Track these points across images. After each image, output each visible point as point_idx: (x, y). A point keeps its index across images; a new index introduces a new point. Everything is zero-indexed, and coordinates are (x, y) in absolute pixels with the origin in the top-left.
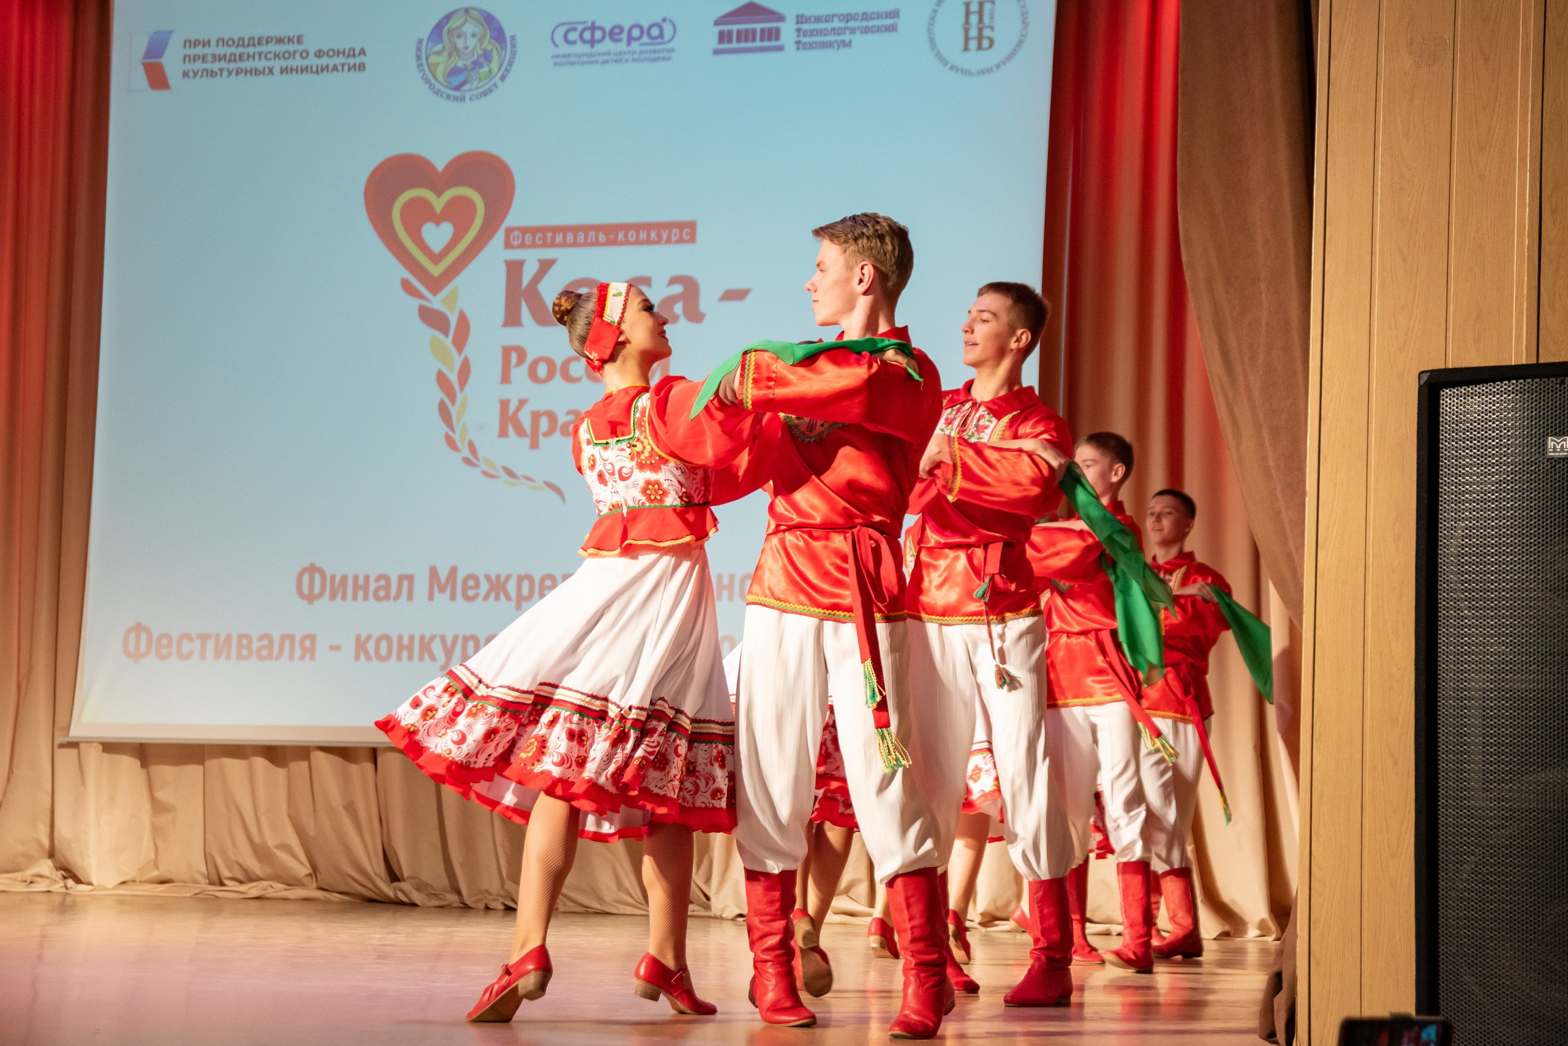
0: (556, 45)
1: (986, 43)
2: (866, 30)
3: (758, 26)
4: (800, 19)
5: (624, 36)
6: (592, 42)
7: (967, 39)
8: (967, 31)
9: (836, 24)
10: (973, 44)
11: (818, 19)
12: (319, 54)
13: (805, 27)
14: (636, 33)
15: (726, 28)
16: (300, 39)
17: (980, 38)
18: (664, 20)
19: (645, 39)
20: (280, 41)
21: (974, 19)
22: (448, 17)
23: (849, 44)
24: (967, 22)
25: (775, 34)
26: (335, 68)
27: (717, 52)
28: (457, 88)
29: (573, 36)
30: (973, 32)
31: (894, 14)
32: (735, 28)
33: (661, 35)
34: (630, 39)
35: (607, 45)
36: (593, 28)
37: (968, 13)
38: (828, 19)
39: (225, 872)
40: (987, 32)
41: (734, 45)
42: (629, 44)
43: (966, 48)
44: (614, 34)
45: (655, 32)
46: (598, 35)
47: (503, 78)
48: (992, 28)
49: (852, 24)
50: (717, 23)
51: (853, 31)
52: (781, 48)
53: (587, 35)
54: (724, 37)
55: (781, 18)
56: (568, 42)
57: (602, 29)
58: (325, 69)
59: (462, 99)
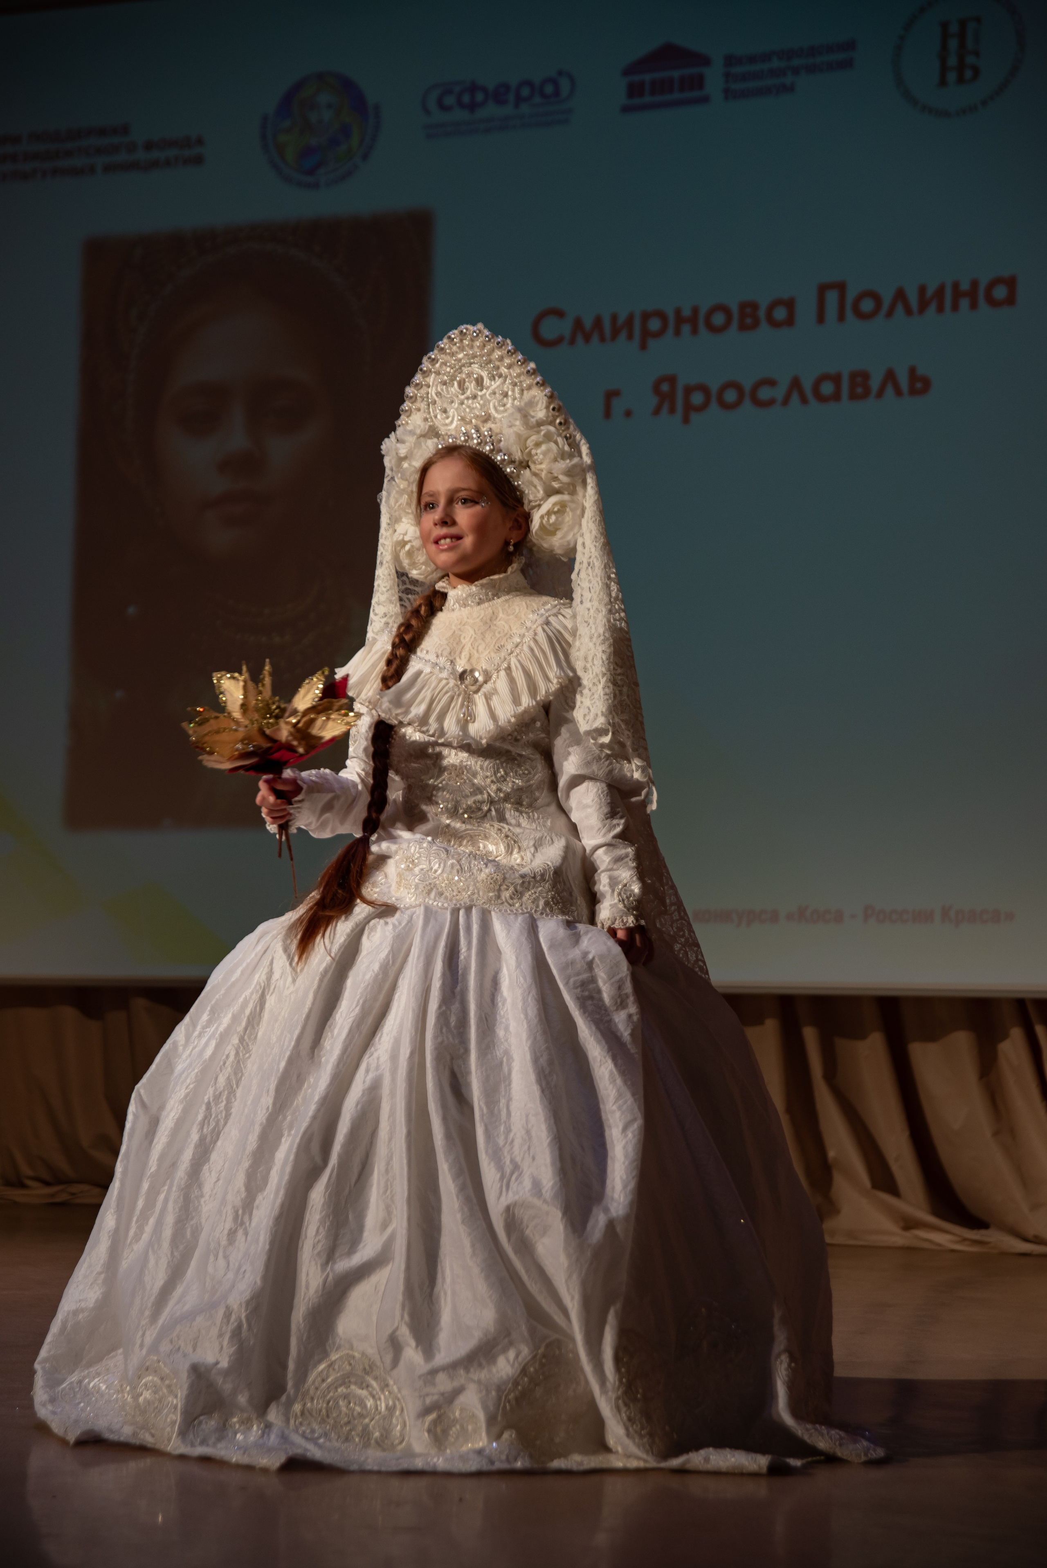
0: (427, 111)
1: (968, 74)
2: (812, 69)
3: (676, 74)
4: (730, 60)
5: (511, 97)
6: (473, 107)
7: (944, 69)
8: (943, 59)
9: (776, 63)
10: (952, 77)
11: (752, 59)
12: (149, 146)
13: (737, 70)
14: (525, 92)
15: (637, 78)
16: (125, 130)
17: (961, 67)
18: (560, 73)
19: (537, 99)
20: (102, 132)
21: (953, 44)
22: (298, 87)
23: (789, 89)
24: (944, 47)
25: (698, 82)
26: (168, 163)
27: (626, 109)
28: (311, 172)
29: (449, 100)
30: (952, 61)
31: (850, 45)
32: (647, 77)
33: (557, 93)
34: (519, 100)
35: (491, 110)
36: (473, 88)
37: (945, 36)
38: (766, 57)
39: (26, 1170)
40: (970, 60)
41: (648, 99)
42: (517, 106)
43: (943, 82)
44: (499, 95)
45: (549, 89)
46: (480, 97)
47: (365, 157)
48: (977, 54)
49: (796, 62)
50: (628, 71)
51: (796, 71)
52: (705, 100)
53: (466, 99)
54: (634, 90)
55: (705, 61)
56: (442, 107)
57: (484, 90)
58: (154, 164)
59: (316, 186)
